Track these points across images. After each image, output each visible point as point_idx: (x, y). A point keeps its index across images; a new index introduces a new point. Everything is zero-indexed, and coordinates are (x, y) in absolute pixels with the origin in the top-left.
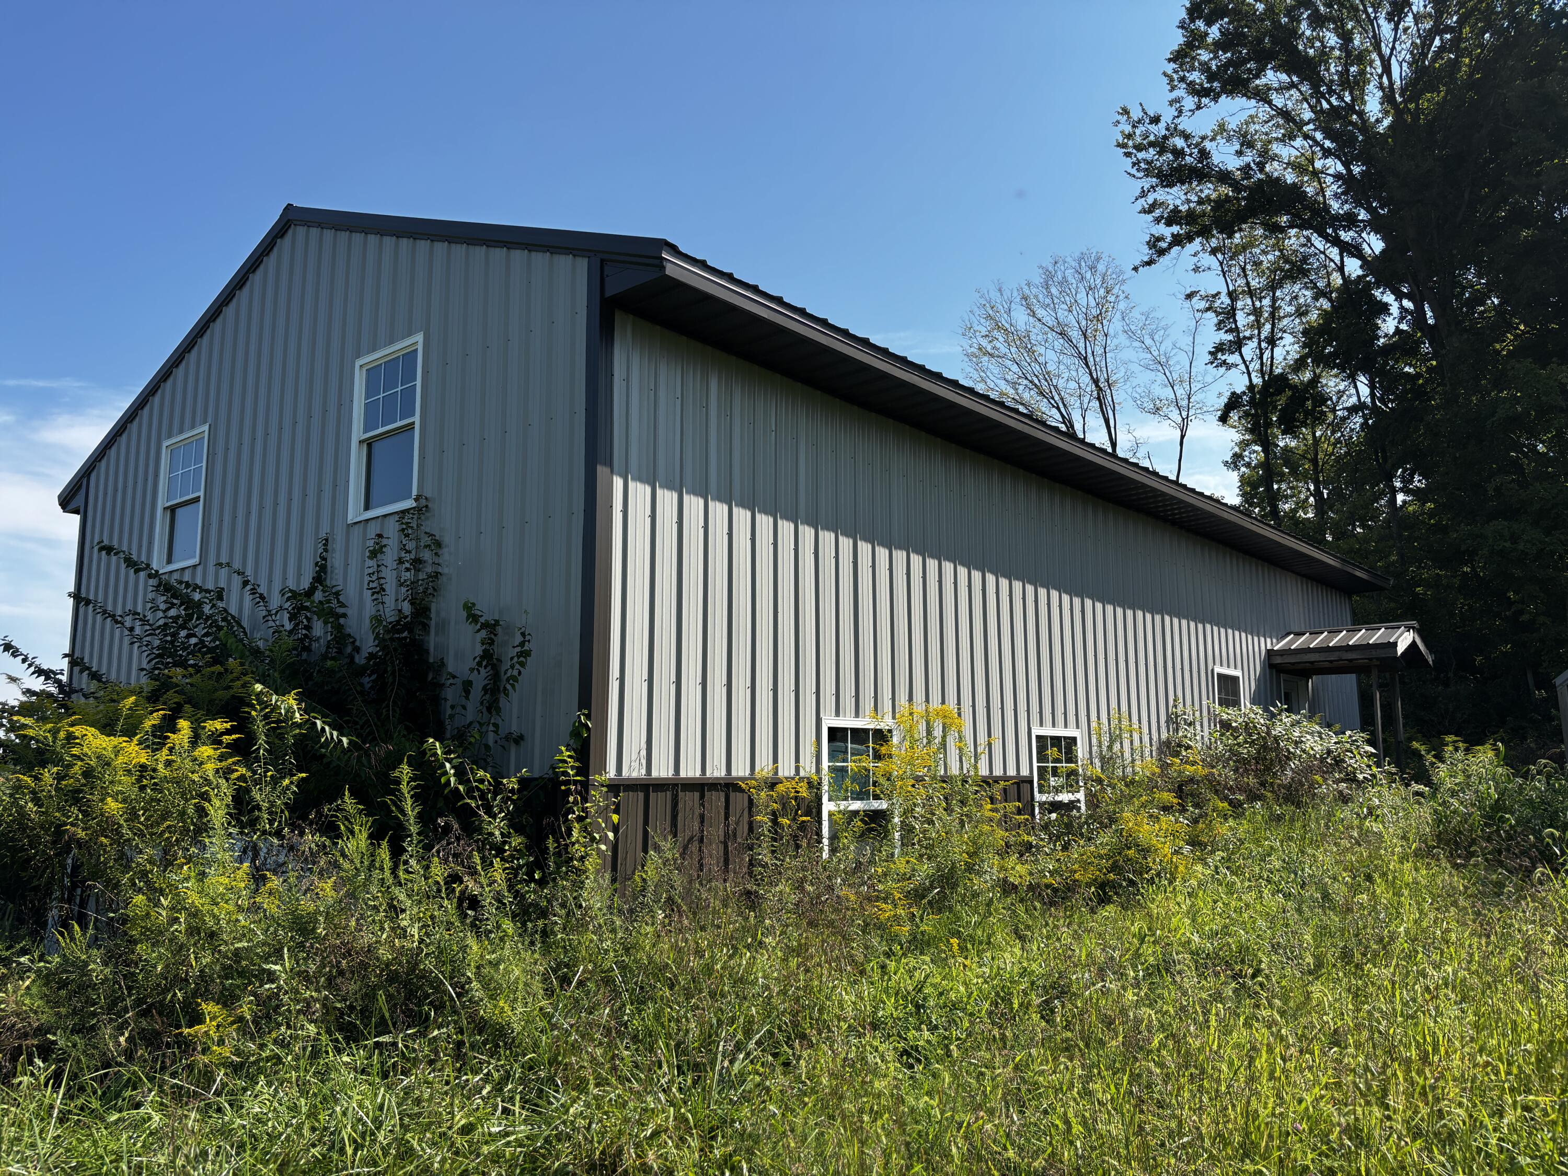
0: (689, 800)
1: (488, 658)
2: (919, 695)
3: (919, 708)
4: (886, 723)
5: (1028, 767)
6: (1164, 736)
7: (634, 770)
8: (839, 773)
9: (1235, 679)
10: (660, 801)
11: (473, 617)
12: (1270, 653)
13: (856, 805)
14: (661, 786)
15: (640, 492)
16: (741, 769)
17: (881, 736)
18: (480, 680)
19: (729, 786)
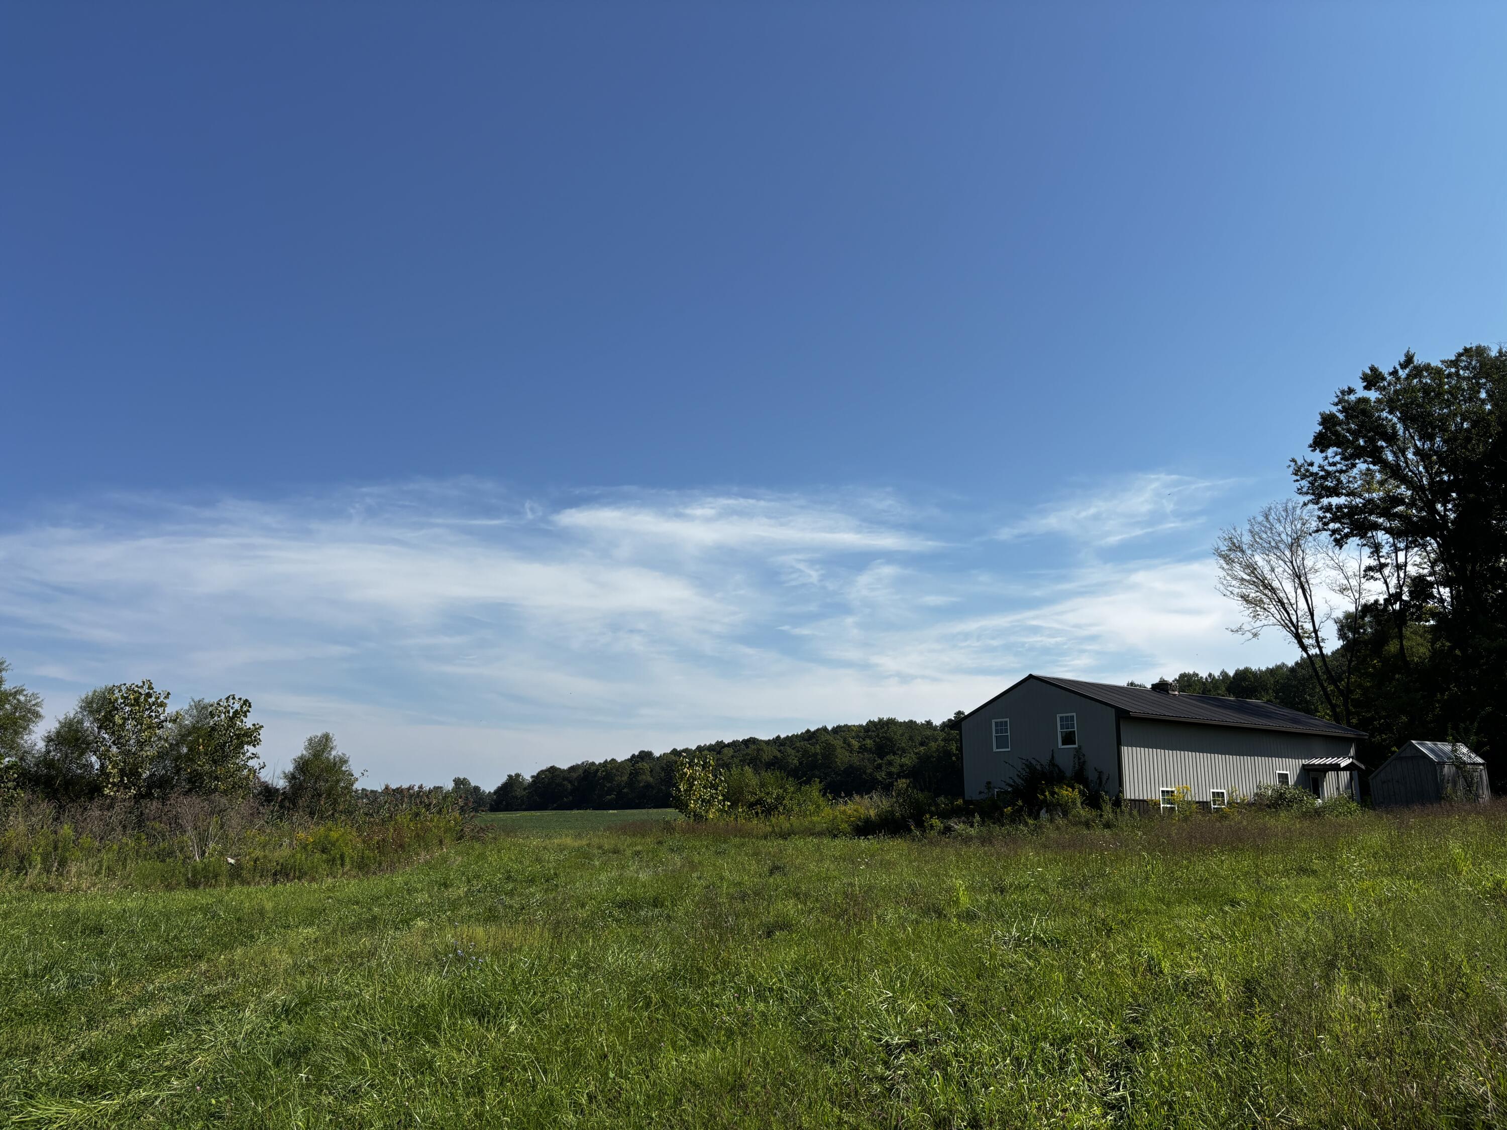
0: (1137, 803)
1: (1100, 778)
2: (1181, 783)
3: (1181, 786)
4: (1173, 789)
5: (1210, 798)
6: (1255, 791)
7: (1128, 797)
8: (1164, 799)
9: (1287, 775)
10: (1133, 802)
11: (1096, 770)
12: (1303, 765)
13: (1168, 806)
14: (1137, 800)
15: (1126, 748)
16: (1145, 798)
17: (1172, 792)
18: (1098, 782)
19: (1144, 801)
